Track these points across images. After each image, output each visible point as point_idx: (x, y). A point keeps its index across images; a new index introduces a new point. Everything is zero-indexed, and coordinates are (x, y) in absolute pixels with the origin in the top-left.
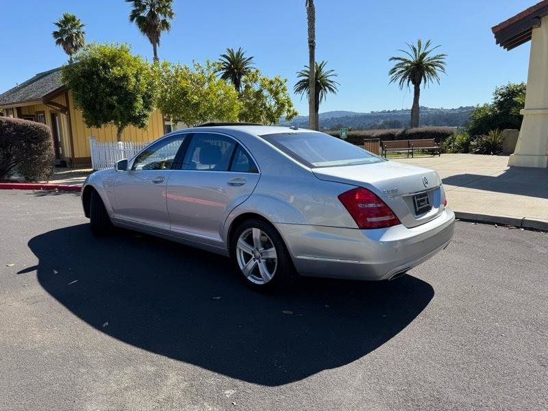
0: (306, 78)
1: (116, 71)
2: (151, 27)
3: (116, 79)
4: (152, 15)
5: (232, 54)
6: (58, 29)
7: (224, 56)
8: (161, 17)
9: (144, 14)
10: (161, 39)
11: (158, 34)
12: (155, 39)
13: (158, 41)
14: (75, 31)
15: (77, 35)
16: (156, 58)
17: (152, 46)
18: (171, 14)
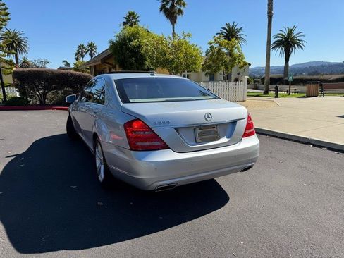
0: (281, 39)
1: (134, 43)
2: (171, 14)
3: (134, 47)
4: (173, 6)
5: (229, 27)
6: (125, 20)
7: (224, 28)
8: (178, 7)
9: (168, 7)
10: (177, 21)
11: (176, 17)
12: (173, 21)
13: (175, 22)
14: (134, 20)
15: (135, 23)
16: (174, 34)
17: (172, 26)
18: (184, 5)
